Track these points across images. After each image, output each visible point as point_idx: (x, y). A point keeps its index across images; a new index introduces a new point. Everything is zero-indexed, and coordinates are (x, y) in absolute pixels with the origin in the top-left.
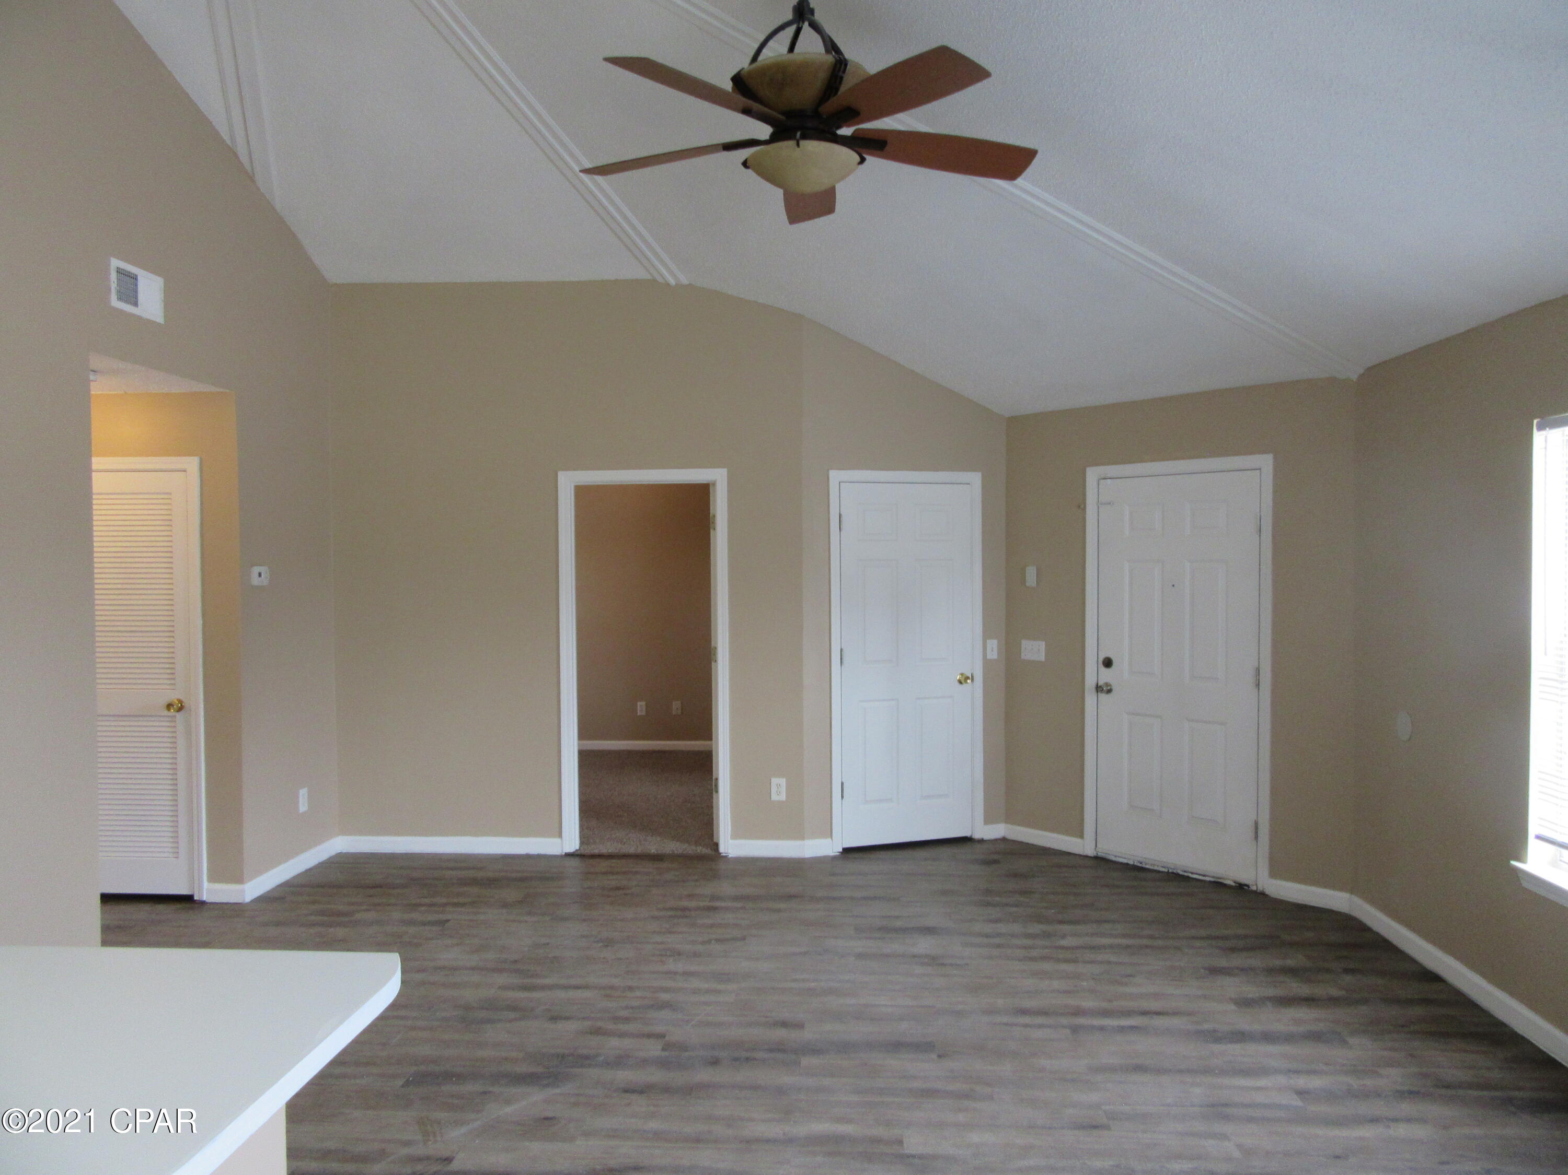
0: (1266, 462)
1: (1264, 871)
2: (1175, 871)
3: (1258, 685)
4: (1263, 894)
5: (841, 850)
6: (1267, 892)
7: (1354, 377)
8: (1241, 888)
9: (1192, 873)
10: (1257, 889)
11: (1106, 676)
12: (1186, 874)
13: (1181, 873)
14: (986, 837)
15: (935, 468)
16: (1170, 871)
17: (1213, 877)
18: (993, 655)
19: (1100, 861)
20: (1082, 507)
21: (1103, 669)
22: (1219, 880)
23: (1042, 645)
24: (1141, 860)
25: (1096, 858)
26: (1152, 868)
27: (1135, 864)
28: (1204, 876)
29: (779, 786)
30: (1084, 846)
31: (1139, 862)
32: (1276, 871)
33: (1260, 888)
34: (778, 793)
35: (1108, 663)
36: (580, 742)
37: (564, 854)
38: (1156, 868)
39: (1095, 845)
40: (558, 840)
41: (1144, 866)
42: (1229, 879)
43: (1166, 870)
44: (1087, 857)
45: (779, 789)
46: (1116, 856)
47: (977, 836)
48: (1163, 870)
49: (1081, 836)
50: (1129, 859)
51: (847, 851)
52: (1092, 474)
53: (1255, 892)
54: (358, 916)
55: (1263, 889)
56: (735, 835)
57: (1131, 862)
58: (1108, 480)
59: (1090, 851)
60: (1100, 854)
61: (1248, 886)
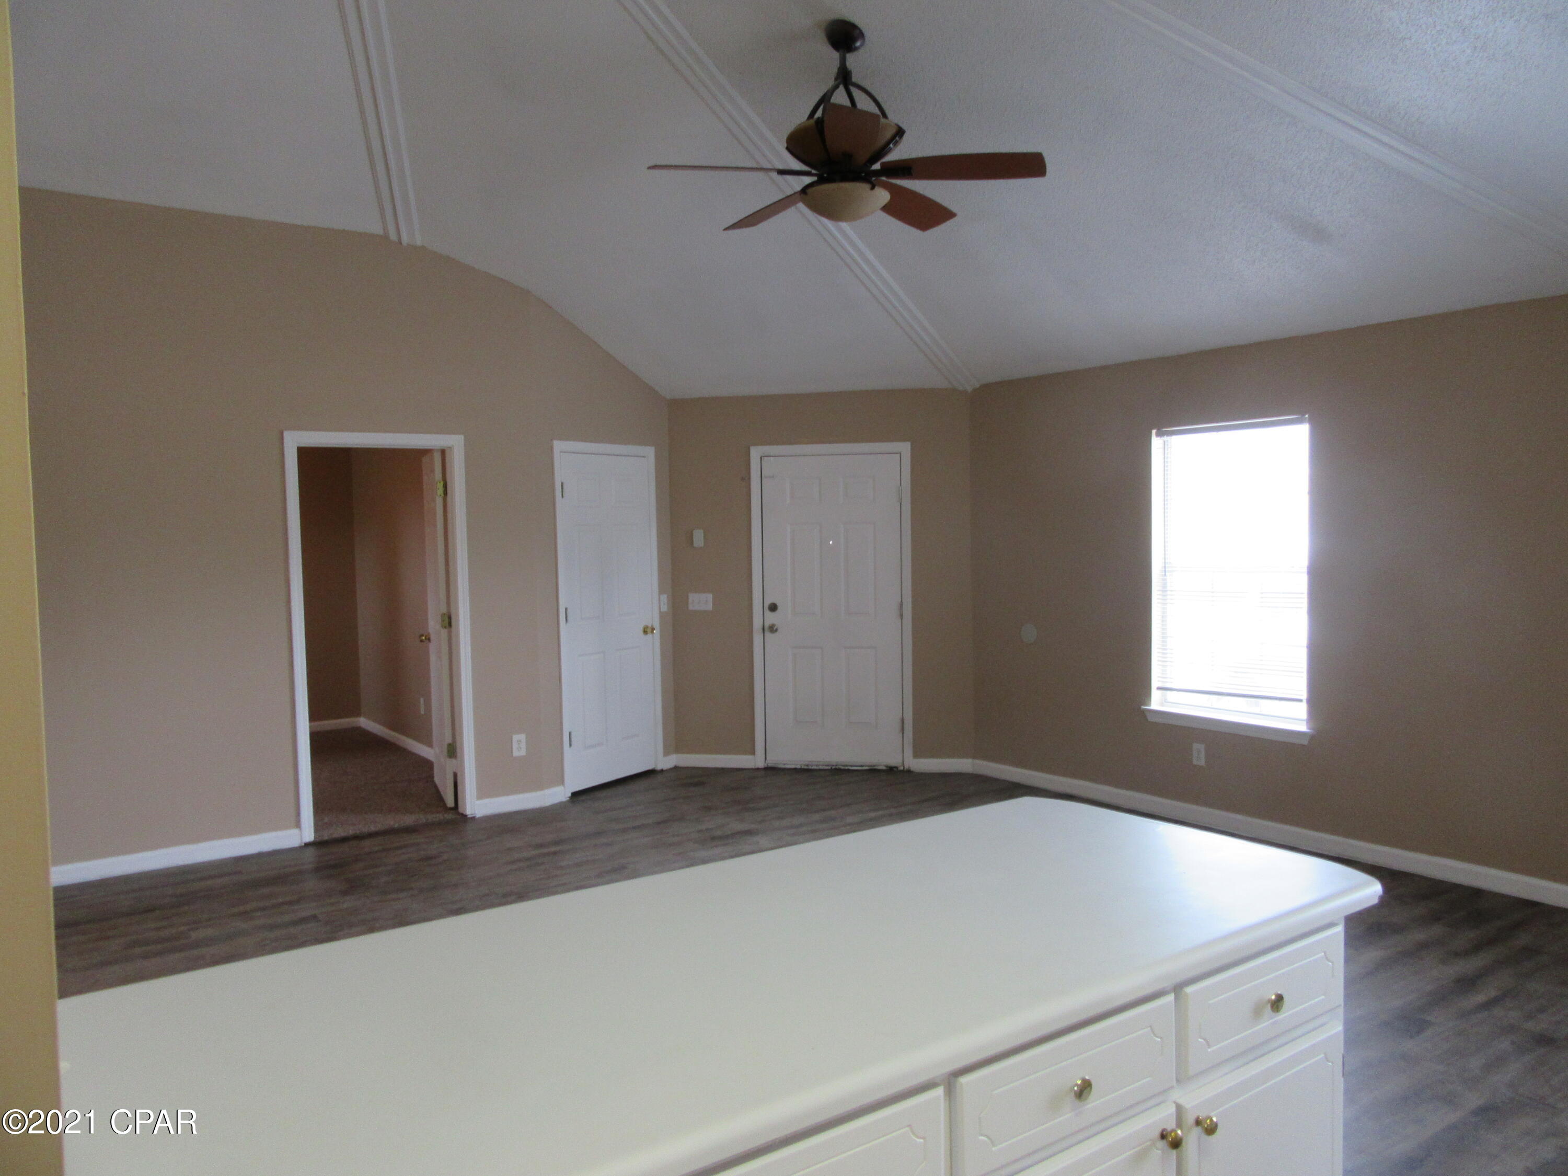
0: (905, 448)
1: (909, 752)
2: (837, 767)
3: (901, 616)
4: (909, 772)
5: (570, 795)
6: (912, 769)
7: (970, 389)
8: (891, 770)
9: (852, 766)
10: (904, 769)
11: (771, 618)
12: (846, 768)
13: (842, 768)
14: (665, 768)
15: (626, 442)
16: (833, 767)
17: (869, 766)
18: (665, 608)
19: (771, 770)
20: (747, 479)
21: (767, 612)
22: (874, 768)
23: (710, 596)
24: (807, 763)
25: (767, 769)
26: (815, 767)
27: (803, 767)
28: (862, 766)
29: (519, 742)
30: (757, 761)
31: (804, 765)
32: (918, 753)
33: (906, 767)
34: (519, 749)
35: (773, 608)
36: (313, 724)
37: (303, 844)
38: (821, 767)
39: (764, 758)
40: (295, 831)
41: (810, 767)
42: (881, 765)
43: (830, 768)
44: (758, 769)
45: (519, 745)
46: (784, 764)
47: (659, 768)
48: (827, 768)
49: (753, 752)
50: (797, 765)
51: (575, 795)
52: (755, 453)
53: (903, 771)
54: (194, 935)
55: (909, 767)
56: (480, 796)
57: (799, 767)
58: (772, 458)
59: (761, 764)
60: (770, 765)
61: (896, 767)
